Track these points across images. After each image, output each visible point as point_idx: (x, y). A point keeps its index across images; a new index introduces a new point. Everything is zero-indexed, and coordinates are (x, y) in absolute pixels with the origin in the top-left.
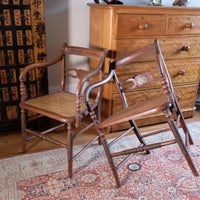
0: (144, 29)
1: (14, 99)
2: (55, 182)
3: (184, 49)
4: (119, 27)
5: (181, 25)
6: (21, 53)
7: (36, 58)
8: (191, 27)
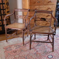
0: (37, 3)
1: (1, 24)
2: (14, 47)
4: (30, 2)
5: (48, 1)
6: (2, 11)
7: (6, 12)
8: (51, 2)
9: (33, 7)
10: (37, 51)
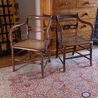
0: (66, 5)
1: (5, 40)
3: (86, 14)
4: (53, 4)
5: (83, 3)
6: (7, 18)
7: (15, 20)
8: (88, 3)
9: (58, 11)
10: (64, 85)
